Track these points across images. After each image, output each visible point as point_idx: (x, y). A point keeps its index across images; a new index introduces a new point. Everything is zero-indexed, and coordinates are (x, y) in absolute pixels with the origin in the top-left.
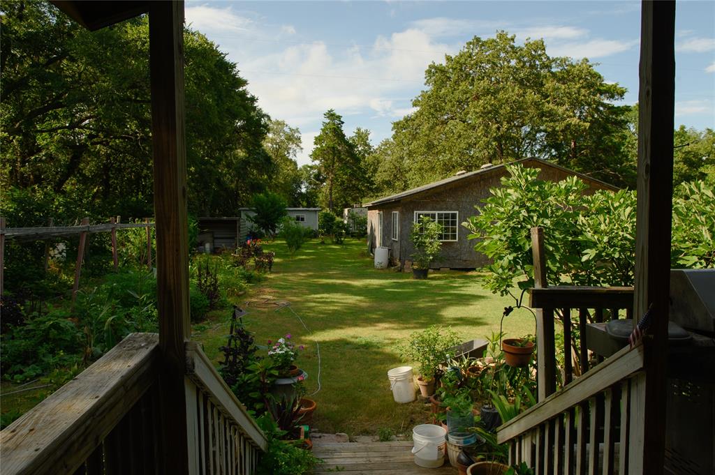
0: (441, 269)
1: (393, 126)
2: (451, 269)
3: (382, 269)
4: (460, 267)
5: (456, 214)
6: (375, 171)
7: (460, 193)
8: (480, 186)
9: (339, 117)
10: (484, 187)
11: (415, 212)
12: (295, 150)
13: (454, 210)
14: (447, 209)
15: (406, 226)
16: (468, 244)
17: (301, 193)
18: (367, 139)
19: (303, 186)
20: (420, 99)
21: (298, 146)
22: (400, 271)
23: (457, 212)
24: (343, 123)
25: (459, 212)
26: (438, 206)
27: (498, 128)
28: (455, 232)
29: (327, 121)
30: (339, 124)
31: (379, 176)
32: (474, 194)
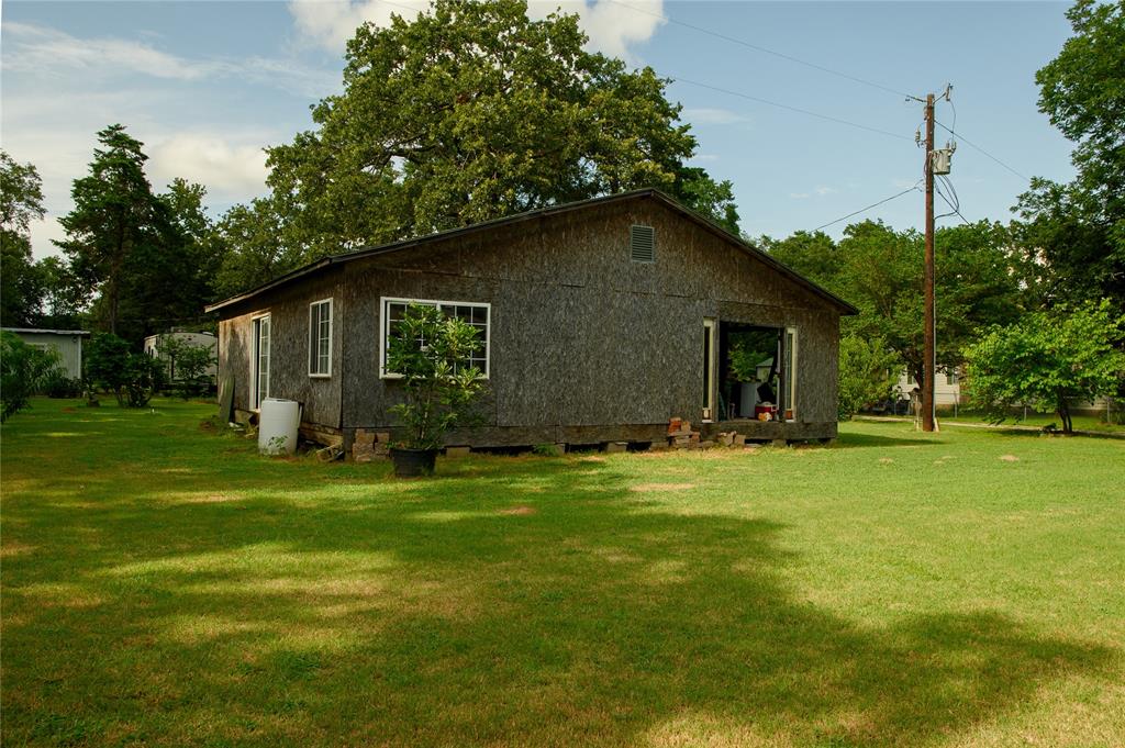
0: (449, 450)
1: (268, 156)
2: (473, 450)
3: (282, 457)
4: (498, 444)
5: (486, 308)
6: (216, 266)
7: (494, 259)
8: (542, 246)
9: (135, 145)
10: (549, 251)
11: (383, 299)
12: (26, 216)
13: (482, 301)
14: (463, 297)
15: (358, 336)
16: (512, 387)
17: (40, 316)
18: (198, 205)
19: (45, 301)
20: (330, 105)
21: (34, 205)
22: (341, 458)
23: (488, 306)
24: (145, 158)
25: (492, 305)
26: (443, 288)
27: (515, 163)
28: (484, 356)
29: (108, 149)
30: (136, 159)
31: (224, 278)
32: (528, 263)
